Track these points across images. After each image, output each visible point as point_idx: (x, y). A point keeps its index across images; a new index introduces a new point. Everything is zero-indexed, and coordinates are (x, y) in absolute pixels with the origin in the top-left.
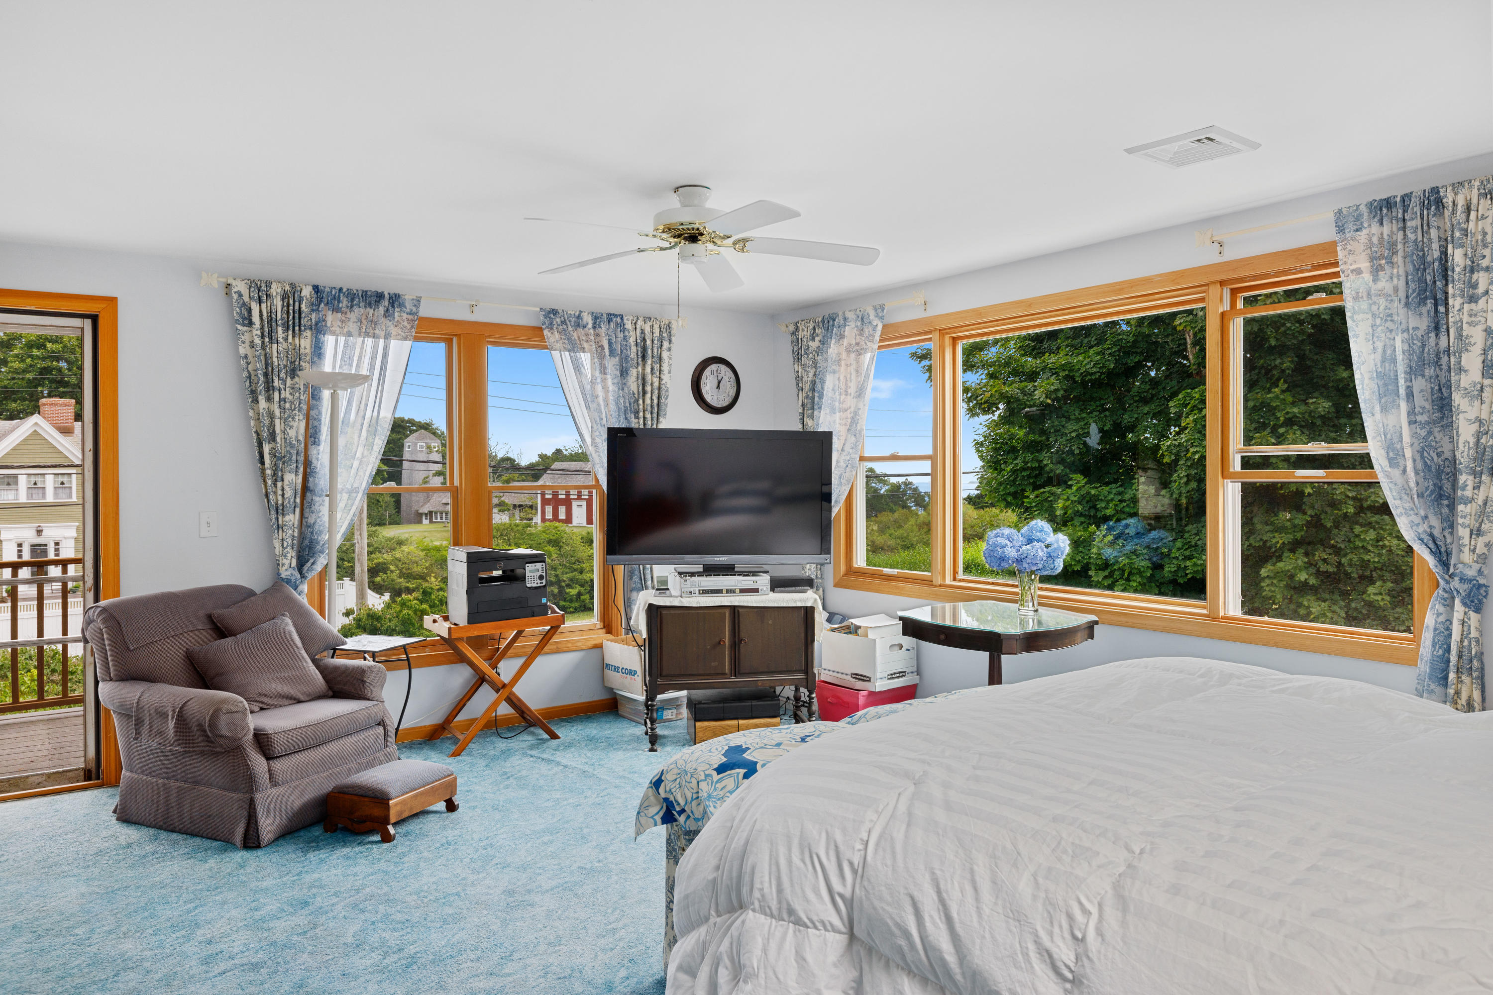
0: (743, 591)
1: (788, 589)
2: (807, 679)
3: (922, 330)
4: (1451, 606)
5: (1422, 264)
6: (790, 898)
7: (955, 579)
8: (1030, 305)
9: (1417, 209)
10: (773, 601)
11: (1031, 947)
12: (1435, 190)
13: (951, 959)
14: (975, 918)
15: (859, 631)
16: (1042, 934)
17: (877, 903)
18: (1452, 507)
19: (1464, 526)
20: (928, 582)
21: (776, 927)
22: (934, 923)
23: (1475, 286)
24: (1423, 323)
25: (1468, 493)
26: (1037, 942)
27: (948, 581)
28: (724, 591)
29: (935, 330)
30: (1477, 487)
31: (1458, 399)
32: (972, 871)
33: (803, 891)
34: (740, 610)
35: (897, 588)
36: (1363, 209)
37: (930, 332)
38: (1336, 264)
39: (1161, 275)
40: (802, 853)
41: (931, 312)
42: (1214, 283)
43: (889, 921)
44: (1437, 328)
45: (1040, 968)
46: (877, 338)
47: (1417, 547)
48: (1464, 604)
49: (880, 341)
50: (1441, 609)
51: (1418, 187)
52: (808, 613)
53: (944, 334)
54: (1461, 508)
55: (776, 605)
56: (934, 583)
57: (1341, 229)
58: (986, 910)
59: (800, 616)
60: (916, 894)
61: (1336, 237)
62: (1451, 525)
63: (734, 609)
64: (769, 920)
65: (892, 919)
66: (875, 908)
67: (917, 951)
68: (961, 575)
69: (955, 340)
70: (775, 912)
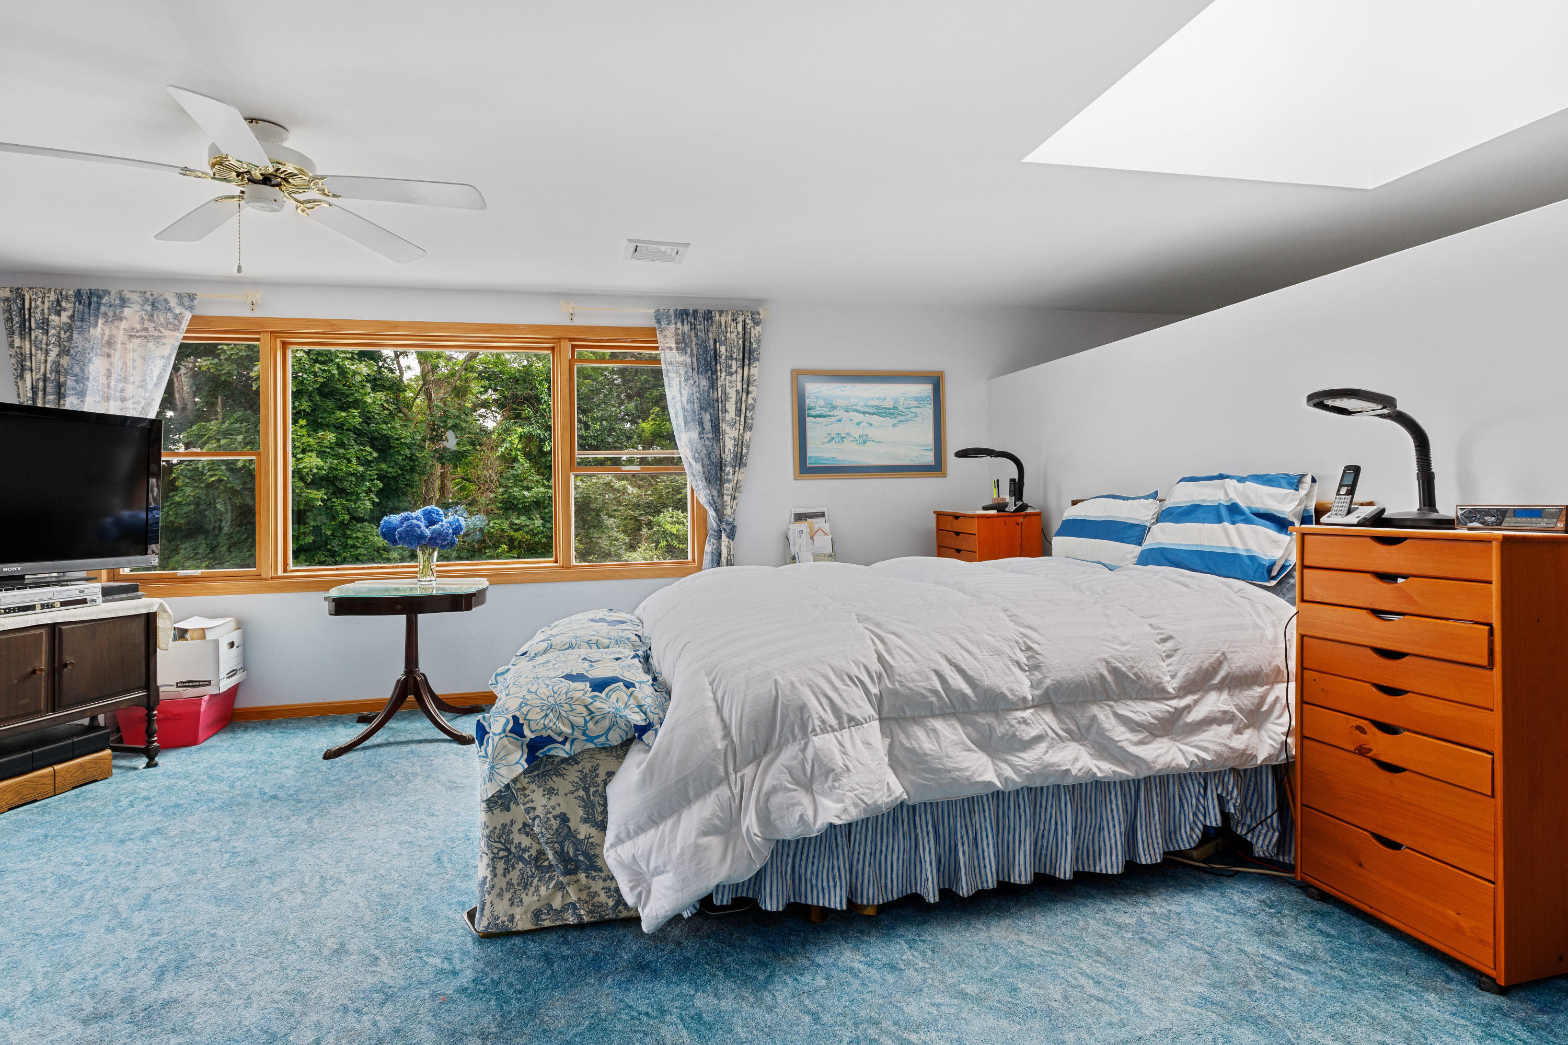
0: (63, 604)
1: (115, 597)
2: (148, 696)
3: (249, 329)
4: (720, 538)
5: (706, 351)
6: (848, 712)
7: (285, 570)
8: (395, 327)
9: (701, 319)
10: (109, 611)
11: (1009, 663)
12: (710, 312)
13: (968, 691)
14: (976, 663)
15: (188, 636)
16: (1012, 655)
17: (911, 685)
18: (721, 485)
19: (727, 495)
20: (258, 577)
21: (842, 735)
22: (952, 678)
23: (730, 367)
24: (704, 383)
25: (730, 477)
26: (1011, 660)
27: (280, 573)
28: (38, 607)
29: (265, 331)
30: (734, 474)
31: (724, 426)
32: (958, 643)
33: (855, 702)
34: (64, 627)
35: (206, 588)
36: (672, 312)
37: (258, 333)
38: (656, 342)
39: (525, 325)
40: (843, 680)
41: (258, 314)
42: (565, 338)
43: (923, 691)
44: (713, 388)
45: (1016, 670)
46: (184, 326)
47: (707, 507)
48: (728, 537)
49: (187, 331)
50: (714, 541)
51: (702, 309)
52: (150, 620)
53: (276, 337)
54: (726, 485)
55: (114, 616)
56: (263, 576)
57: (659, 321)
58: (980, 657)
59: (140, 625)
60: (937, 668)
61: (656, 326)
62: (721, 495)
63: (53, 628)
64: (831, 735)
65: (925, 688)
66: (910, 689)
67: (943, 699)
68: (291, 567)
69: (285, 345)
70: (836, 726)
